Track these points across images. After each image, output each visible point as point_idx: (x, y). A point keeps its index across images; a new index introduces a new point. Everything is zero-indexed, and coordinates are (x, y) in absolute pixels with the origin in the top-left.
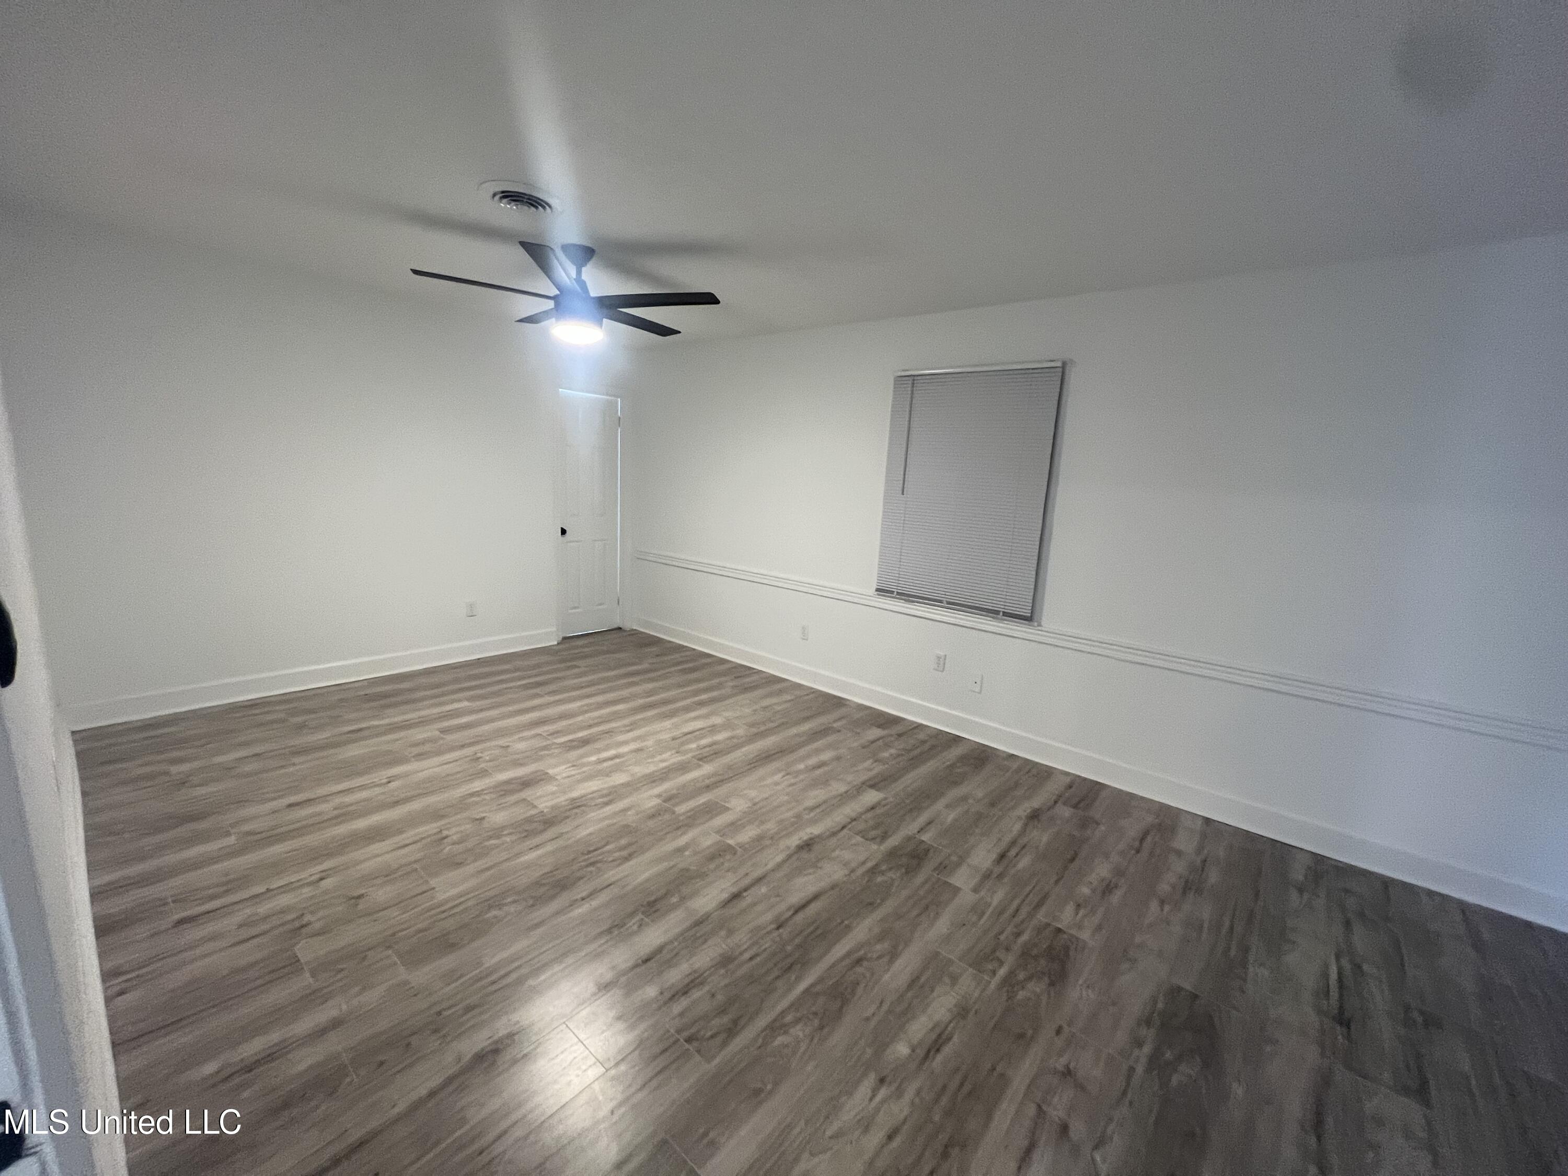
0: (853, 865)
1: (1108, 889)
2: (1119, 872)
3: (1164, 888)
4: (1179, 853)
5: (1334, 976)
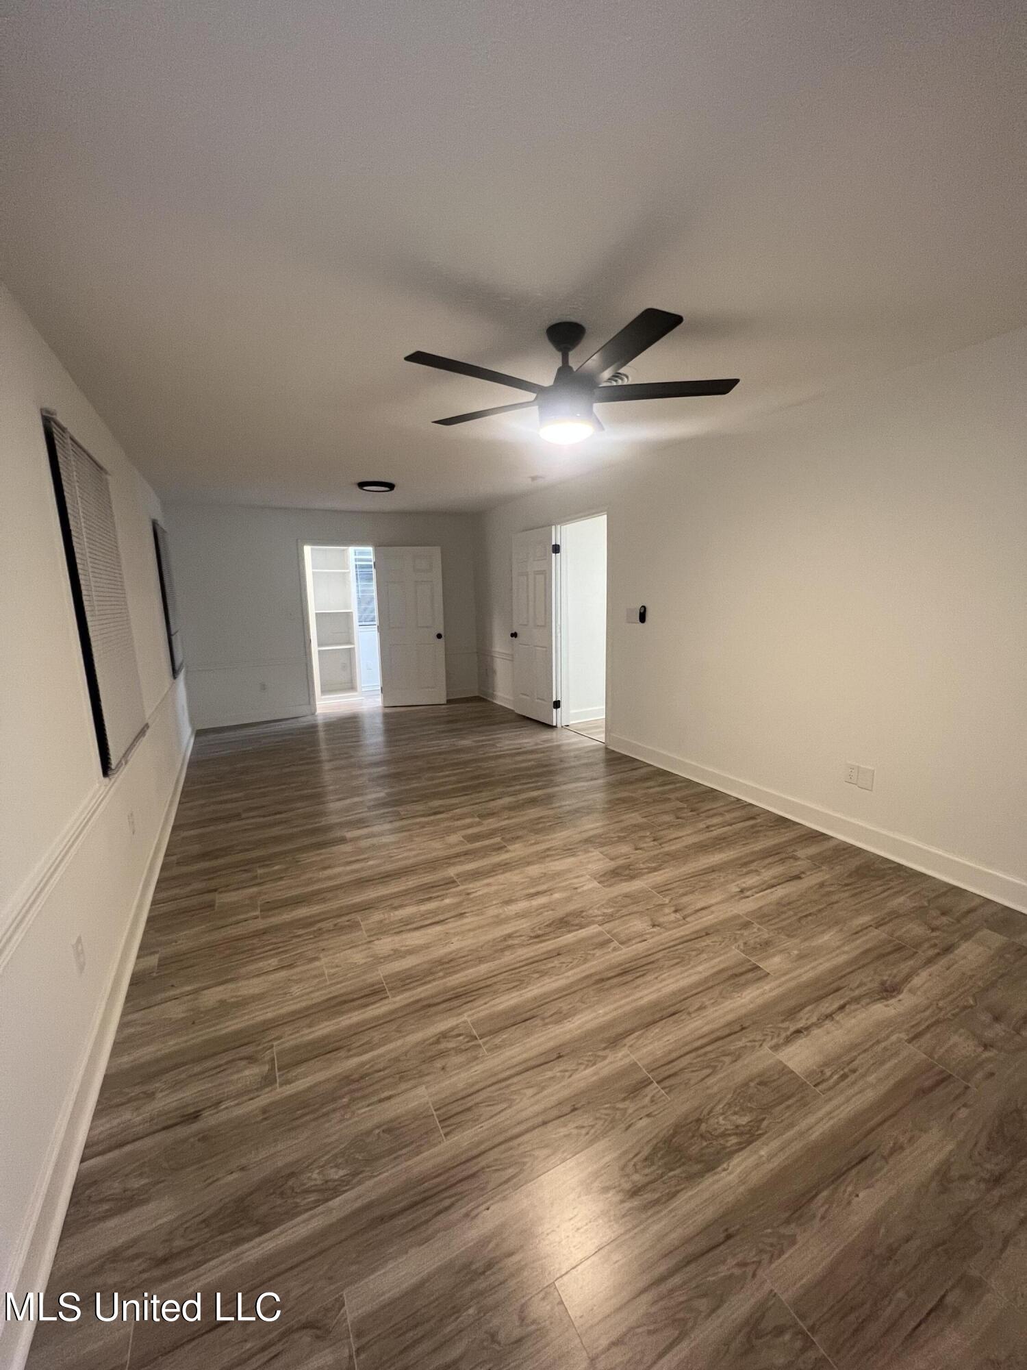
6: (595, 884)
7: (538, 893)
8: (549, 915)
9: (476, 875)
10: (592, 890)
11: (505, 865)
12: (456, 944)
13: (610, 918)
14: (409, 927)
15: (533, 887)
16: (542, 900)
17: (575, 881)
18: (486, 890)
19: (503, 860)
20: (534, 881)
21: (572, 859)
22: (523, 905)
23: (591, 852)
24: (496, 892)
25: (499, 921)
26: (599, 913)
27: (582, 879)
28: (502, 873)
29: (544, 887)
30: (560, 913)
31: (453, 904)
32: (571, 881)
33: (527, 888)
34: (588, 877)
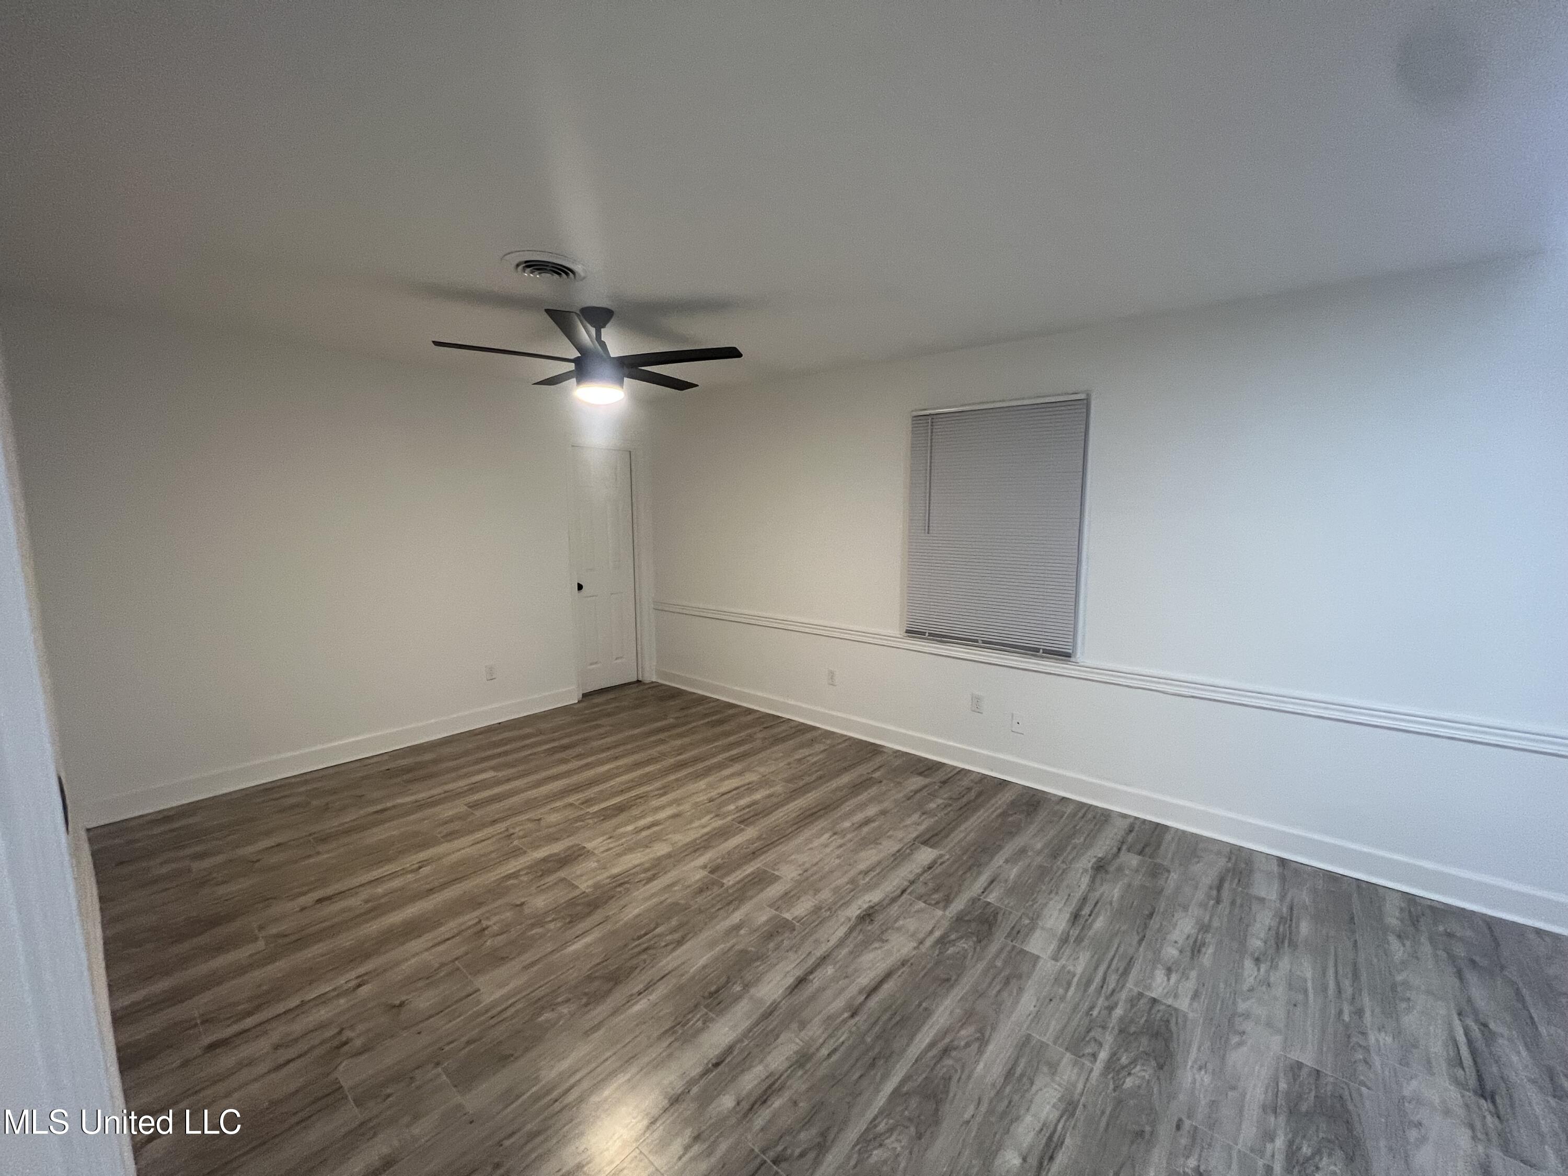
0: (921, 936)
1: (1196, 949)
2: (1204, 928)
3: (1256, 943)
4: (1262, 900)
5: (1462, 1039)
6: (589, 846)
7: (649, 827)
8: (635, 812)
9: (723, 833)
10: (590, 839)
11: (698, 849)
12: (702, 784)
13: (579, 819)
14: (746, 787)
15: (655, 832)
16: (642, 823)
17: (611, 846)
18: (704, 821)
19: (700, 855)
20: (656, 838)
21: (615, 871)
22: (662, 815)
23: (588, 887)
24: (691, 822)
25: (677, 802)
26: (588, 821)
27: (602, 849)
28: (695, 840)
29: (644, 834)
30: (622, 817)
31: (724, 806)
32: (617, 844)
33: (662, 830)
34: (596, 852)
